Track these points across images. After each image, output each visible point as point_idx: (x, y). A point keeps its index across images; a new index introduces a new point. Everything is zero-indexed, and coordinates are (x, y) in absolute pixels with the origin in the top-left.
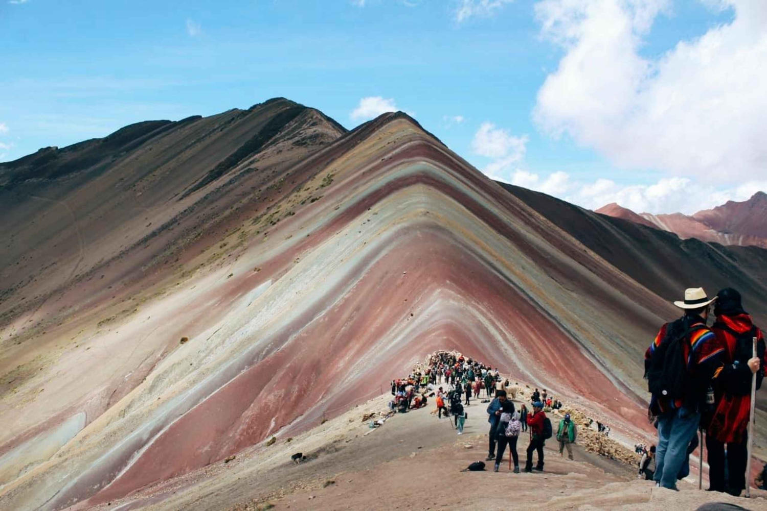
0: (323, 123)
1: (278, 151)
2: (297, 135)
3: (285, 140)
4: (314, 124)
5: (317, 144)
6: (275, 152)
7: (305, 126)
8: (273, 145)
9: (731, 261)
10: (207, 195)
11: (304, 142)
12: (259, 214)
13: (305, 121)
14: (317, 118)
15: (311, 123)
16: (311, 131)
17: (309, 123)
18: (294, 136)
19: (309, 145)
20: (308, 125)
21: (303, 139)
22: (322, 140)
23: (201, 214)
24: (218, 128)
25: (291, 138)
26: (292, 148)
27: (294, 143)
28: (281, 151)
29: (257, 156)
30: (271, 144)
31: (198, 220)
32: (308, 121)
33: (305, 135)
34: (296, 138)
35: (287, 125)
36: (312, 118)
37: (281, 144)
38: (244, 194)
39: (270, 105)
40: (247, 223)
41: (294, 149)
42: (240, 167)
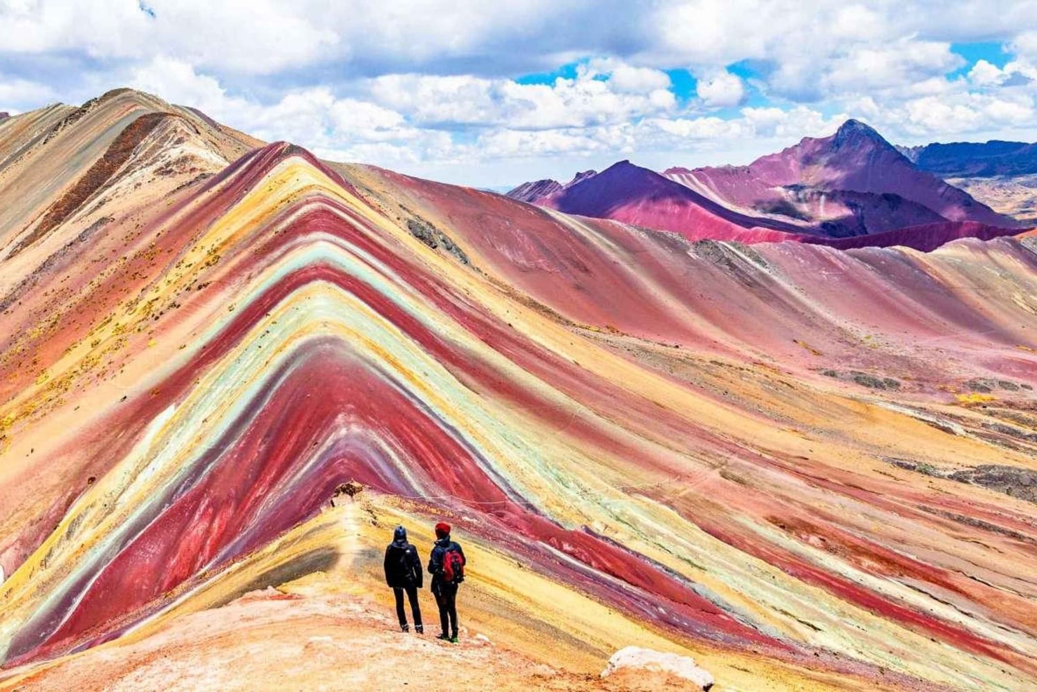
0: (192, 138)
1: (135, 184)
2: (160, 158)
3: (142, 167)
4: (180, 141)
5: (186, 172)
6: (132, 186)
7: (167, 145)
8: (128, 174)
9: (758, 266)
10: (49, 257)
11: (168, 169)
12: (133, 297)
13: (167, 137)
14: (182, 130)
15: (176, 139)
16: (174, 153)
17: (172, 139)
18: (155, 161)
19: (176, 173)
20: (172, 143)
21: (168, 165)
22: (193, 165)
23: (49, 289)
24: (39, 139)
25: (151, 164)
26: (153, 179)
27: (155, 172)
28: (139, 184)
29: (107, 193)
30: (126, 172)
31: (46, 299)
32: (171, 136)
33: (169, 159)
34: (158, 163)
35: (142, 142)
36: (175, 131)
37: (138, 174)
38: (104, 261)
39: (110, 101)
40: (119, 310)
41: (157, 180)
42: (85, 209)
